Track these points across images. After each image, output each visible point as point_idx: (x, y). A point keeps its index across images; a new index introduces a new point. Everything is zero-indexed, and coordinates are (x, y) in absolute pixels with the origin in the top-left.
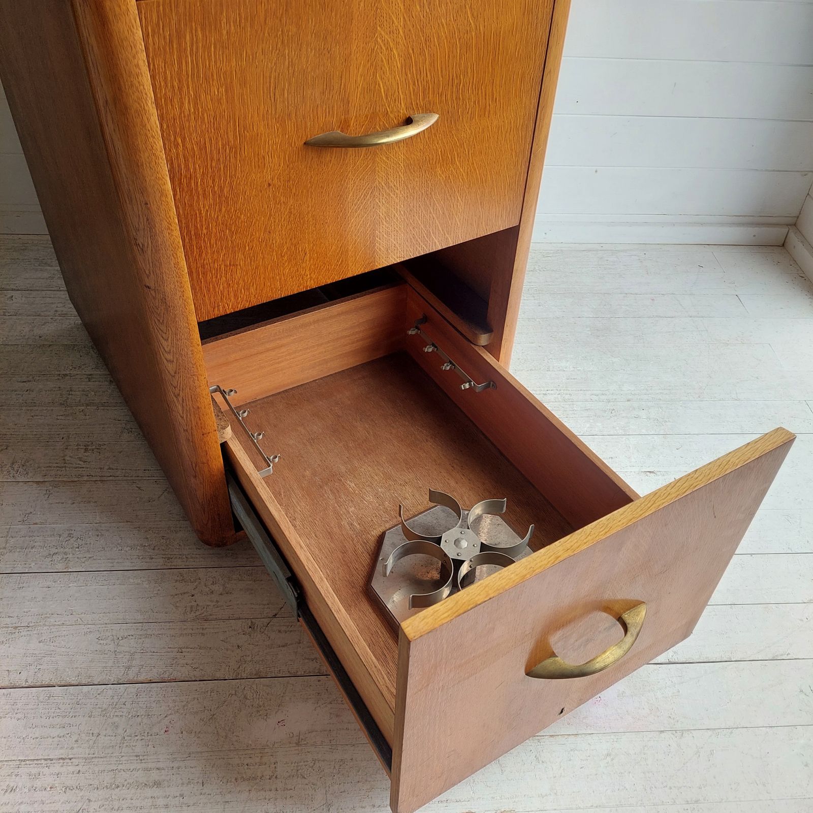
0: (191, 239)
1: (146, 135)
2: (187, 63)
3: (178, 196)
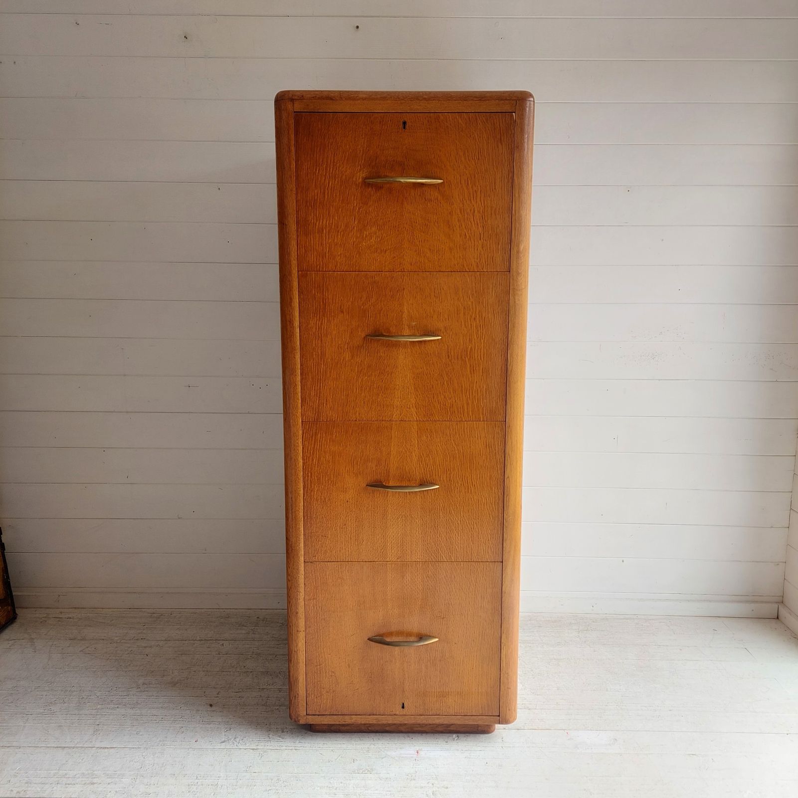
0: (307, 518)
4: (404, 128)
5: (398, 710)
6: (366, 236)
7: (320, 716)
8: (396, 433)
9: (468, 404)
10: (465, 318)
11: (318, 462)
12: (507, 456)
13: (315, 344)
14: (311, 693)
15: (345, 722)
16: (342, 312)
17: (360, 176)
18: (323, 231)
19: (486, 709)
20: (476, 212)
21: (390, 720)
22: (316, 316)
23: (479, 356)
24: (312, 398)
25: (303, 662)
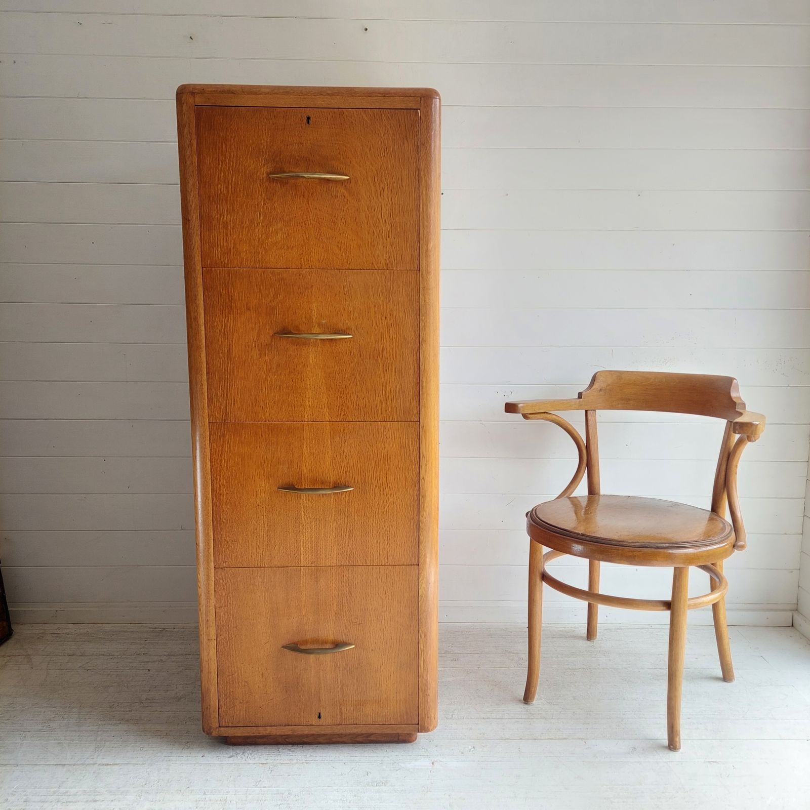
0: (217, 523)
2: (226, 446)
4: (308, 123)
5: (315, 721)
6: (272, 232)
7: (233, 728)
8: (309, 434)
9: (381, 404)
10: (376, 316)
11: (227, 465)
12: (421, 456)
13: (222, 342)
14: (223, 704)
15: (260, 733)
16: (249, 309)
17: (264, 171)
18: (227, 226)
19: (405, 718)
20: (384, 209)
21: (306, 730)
22: (221, 313)
23: (392, 356)
24: (219, 399)
25: (215, 672)
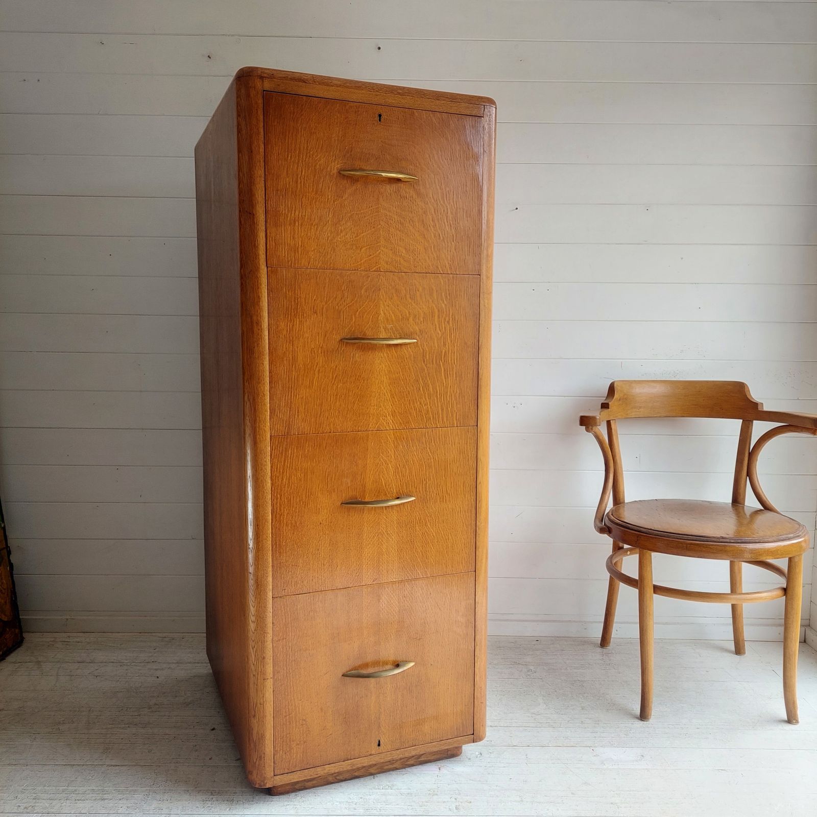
0: (276, 547)
1: (264, 492)
2: (288, 462)
3: (273, 524)
4: (380, 121)
5: (374, 749)
6: (341, 231)
7: (289, 774)
8: (373, 444)
9: (442, 410)
10: (439, 321)
11: (289, 482)
12: (478, 461)
13: (286, 348)
14: (279, 749)
15: (317, 774)
16: (316, 312)
17: (335, 167)
18: (295, 223)
20: (449, 212)
21: (365, 762)
22: (287, 316)
23: (453, 361)
24: (282, 410)
25: (271, 715)
